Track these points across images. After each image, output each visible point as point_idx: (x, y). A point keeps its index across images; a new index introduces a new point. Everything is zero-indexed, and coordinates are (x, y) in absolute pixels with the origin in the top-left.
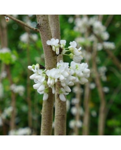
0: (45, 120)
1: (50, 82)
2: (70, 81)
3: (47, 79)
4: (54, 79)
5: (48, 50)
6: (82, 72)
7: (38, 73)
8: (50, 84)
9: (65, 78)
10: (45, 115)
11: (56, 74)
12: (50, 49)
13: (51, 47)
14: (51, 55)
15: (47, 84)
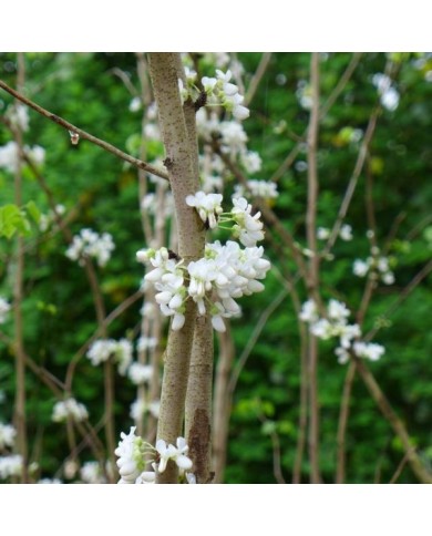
0: (174, 375)
1: (196, 289)
2: (237, 287)
3: (187, 283)
4: (205, 283)
5: (187, 217)
6: (254, 267)
7: (164, 268)
8: (196, 293)
9: (229, 280)
10: (174, 361)
11: (209, 271)
12: (192, 216)
13: (195, 210)
14: (194, 227)
15: (187, 293)
